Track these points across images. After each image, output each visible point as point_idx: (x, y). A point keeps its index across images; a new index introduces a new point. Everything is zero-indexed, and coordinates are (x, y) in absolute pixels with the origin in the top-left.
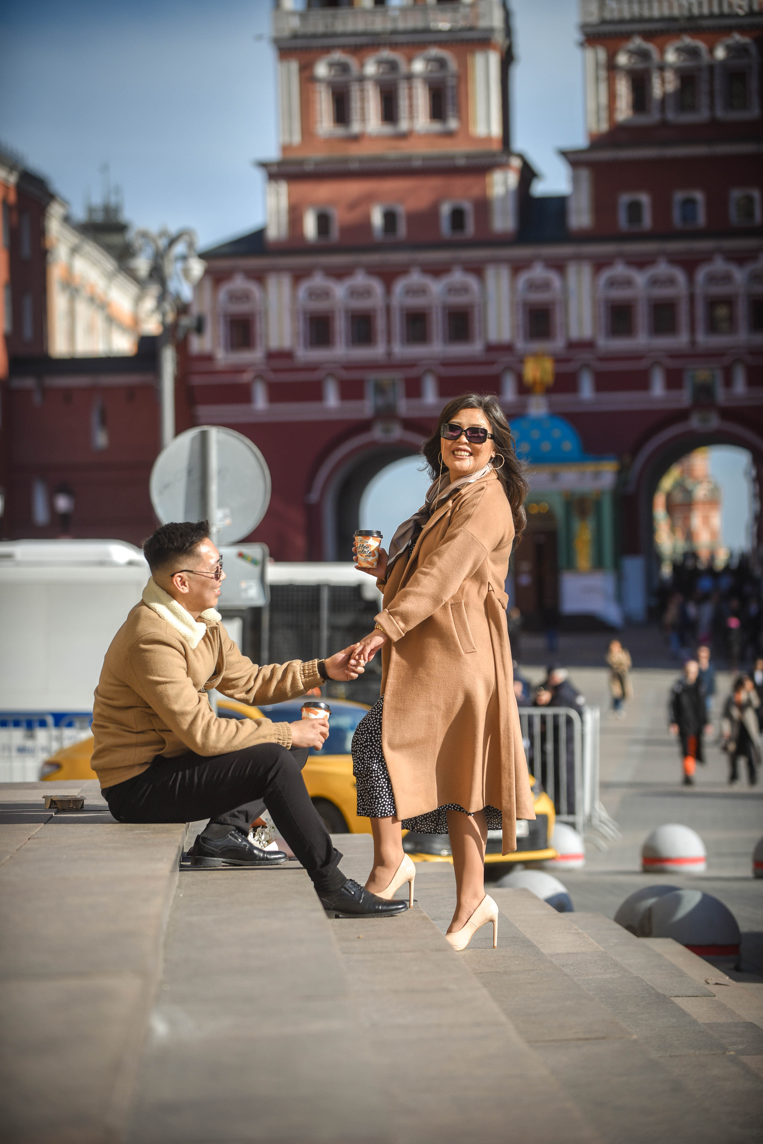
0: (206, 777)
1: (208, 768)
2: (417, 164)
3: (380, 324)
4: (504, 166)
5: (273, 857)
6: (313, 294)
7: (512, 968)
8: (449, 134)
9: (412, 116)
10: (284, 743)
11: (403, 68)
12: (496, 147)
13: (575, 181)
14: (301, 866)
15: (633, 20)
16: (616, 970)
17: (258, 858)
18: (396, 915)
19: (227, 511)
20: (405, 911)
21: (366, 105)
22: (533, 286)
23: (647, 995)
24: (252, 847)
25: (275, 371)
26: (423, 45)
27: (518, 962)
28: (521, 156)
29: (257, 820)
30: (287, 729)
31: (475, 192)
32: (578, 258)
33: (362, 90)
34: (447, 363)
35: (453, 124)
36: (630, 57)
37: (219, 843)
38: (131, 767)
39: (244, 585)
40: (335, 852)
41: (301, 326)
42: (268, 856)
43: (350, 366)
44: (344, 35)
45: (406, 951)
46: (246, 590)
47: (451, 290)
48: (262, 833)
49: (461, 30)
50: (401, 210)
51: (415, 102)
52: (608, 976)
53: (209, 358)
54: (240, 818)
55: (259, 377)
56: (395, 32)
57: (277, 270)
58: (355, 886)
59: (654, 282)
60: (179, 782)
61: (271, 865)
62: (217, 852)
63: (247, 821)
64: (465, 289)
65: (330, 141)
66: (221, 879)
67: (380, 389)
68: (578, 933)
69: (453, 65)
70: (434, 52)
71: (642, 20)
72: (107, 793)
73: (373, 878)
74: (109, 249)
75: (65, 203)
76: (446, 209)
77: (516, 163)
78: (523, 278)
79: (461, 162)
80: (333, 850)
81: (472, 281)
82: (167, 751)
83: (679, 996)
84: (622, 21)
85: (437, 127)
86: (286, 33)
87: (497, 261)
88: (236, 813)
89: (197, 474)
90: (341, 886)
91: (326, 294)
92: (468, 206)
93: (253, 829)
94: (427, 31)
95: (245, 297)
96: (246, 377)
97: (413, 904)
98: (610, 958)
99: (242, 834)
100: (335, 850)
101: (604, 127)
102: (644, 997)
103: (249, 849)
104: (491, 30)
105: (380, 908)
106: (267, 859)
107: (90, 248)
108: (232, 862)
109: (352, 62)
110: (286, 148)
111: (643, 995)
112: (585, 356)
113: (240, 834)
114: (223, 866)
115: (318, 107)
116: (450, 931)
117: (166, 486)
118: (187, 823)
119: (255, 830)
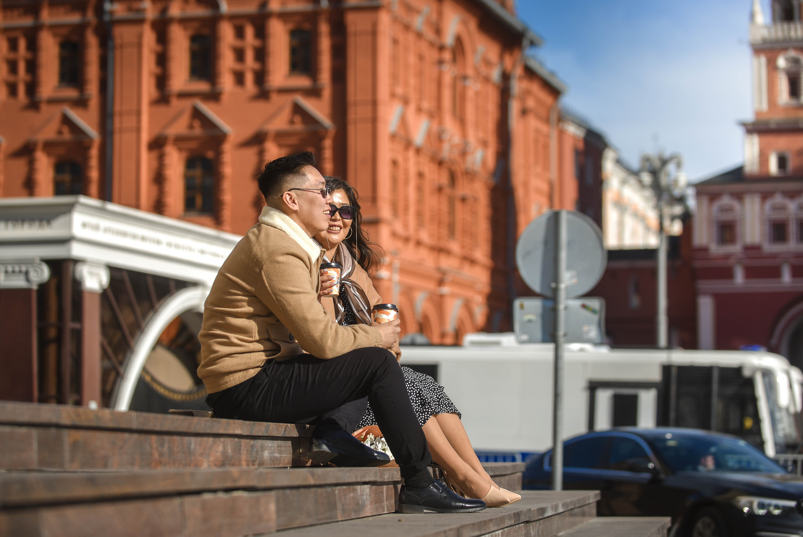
6: (775, 208)
19: (573, 273)
25: (750, 258)
39: (585, 328)
41: (767, 228)
43: (799, 256)
46: (587, 332)
53: (705, 250)
55: (739, 262)
57: (752, 192)
65: (787, 108)
86: (758, 38)
91: (783, 208)
95: (730, 209)
96: (730, 262)
109: (801, 57)
110: (758, 114)
115: (779, 86)
117: (528, 253)
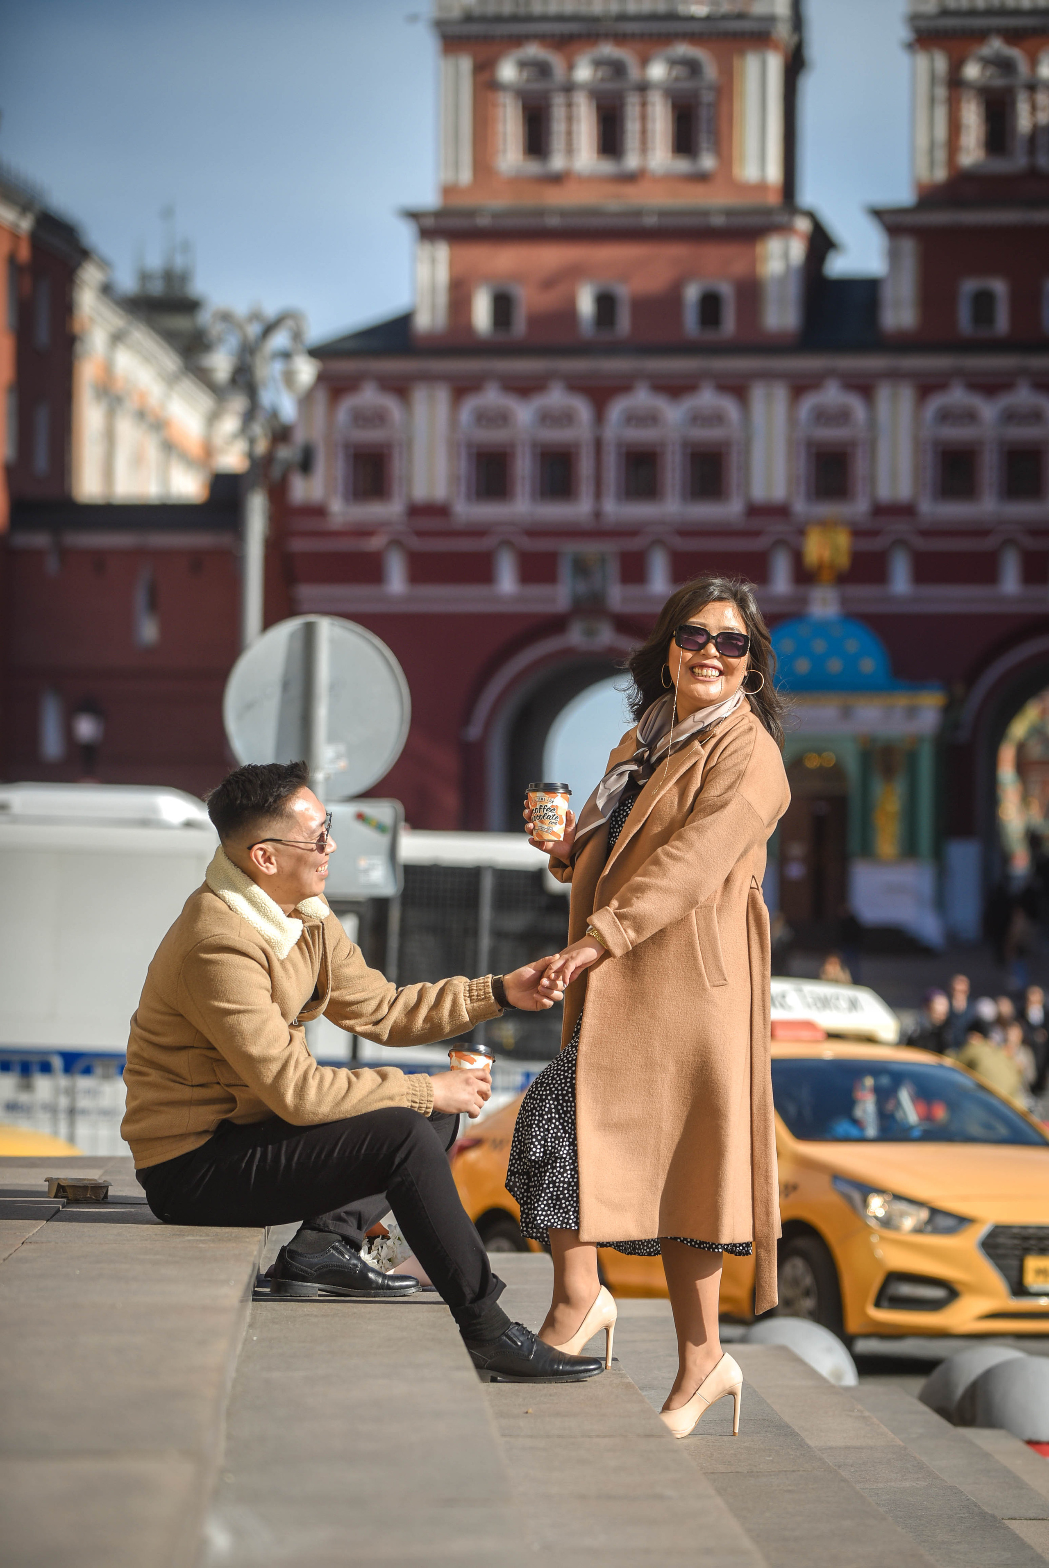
0: (299, 1159)
1: (302, 1143)
2: (650, 221)
3: (585, 467)
4: (785, 229)
5: (397, 1284)
6: (483, 418)
7: (761, 1466)
8: (702, 178)
9: (644, 148)
10: (422, 1108)
11: (634, 73)
12: (773, 199)
13: (893, 256)
14: (442, 1300)
15: (989, 12)
16: (920, 1476)
17: (374, 1286)
18: (585, 1379)
19: (342, 748)
20: (599, 1374)
21: (575, 127)
22: (822, 416)
23: (967, 1515)
24: (366, 1267)
25: (420, 534)
26: (667, 39)
27: (771, 1458)
28: (811, 215)
29: (375, 1227)
30: (427, 1086)
31: (739, 268)
32: (894, 376)
33: (569, 105)
34: (687, 531)
35: (708, 162)
36: (984, 68)
37: (316, 1260)
38: (183, 1136)
39: (363, 863)
40: (494, 1280)
41: (463, 466)
42: (390, 1283)
43: (535, 531)
44: (544, 18)
45: (598, 1436)
46: (366, 871)
47: (697, 418)
48: (382, 1247)
49: (725, 17)
50: (623, 291)
51: (650, 126)
52: (907, 1484)
53: (318, 511)
54: (350, 1222)
55: (395, 543)
56: (622, 17)
57: (429, 378)
58: (523, 1333)
59: (1010, 417)
60: (257, 1164)
61: (395, 1296)
62: (312, 1274)
63: (359, 1227)
64: (717, 418)
65: (517, 181)
66: (316, 1316)
67: (581, 568)
68: (864, 1418)
69: (711, 71)
70: (682, 49)
71: (1003, 12)
72: (145, 1176)
73: (551, 1322)
74: (170, 337)
75: (104, 264)
76: (692, 293)
77: (803, 225)
78: (808, 403)
79: (718, 221)
80: (492, 1276)
81: (729, 406)
82: (239, 1114)
83: (1015, 1519)
84: (972, 13)
85: (682, 165)
86: (456, 13)
87: (768, 376)
88: (343, 1215)
89: (296, 690)
90: (501, 1332)
91: (503, 418)
92: (726, 289)
93: (368, 1239)
94: (672, 17)
95: (379, 418)
96: (375, 543)
97: (612, 1364)
98: (912, 1456)
99: (351, 1247)
100: (494, 1276)
101: (941, 174)
102: (962, 1517)
103: (361, 1271)
104: (772, 19)
105: (561, 1368)
106: (389, 1288)
107: (141, 336)
108: (335, 1290)
109: (556, 61)
110: (448, 191)
111: (961, 1515)
112: (899, 527)
113: (348, 1247)
114: (320, 1296)
115: (500, 127)
116: (667, 1407)
117: (249, 706)
118: (266, 1227)
119: (371, 1242)
